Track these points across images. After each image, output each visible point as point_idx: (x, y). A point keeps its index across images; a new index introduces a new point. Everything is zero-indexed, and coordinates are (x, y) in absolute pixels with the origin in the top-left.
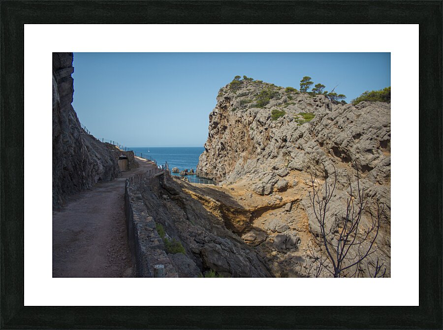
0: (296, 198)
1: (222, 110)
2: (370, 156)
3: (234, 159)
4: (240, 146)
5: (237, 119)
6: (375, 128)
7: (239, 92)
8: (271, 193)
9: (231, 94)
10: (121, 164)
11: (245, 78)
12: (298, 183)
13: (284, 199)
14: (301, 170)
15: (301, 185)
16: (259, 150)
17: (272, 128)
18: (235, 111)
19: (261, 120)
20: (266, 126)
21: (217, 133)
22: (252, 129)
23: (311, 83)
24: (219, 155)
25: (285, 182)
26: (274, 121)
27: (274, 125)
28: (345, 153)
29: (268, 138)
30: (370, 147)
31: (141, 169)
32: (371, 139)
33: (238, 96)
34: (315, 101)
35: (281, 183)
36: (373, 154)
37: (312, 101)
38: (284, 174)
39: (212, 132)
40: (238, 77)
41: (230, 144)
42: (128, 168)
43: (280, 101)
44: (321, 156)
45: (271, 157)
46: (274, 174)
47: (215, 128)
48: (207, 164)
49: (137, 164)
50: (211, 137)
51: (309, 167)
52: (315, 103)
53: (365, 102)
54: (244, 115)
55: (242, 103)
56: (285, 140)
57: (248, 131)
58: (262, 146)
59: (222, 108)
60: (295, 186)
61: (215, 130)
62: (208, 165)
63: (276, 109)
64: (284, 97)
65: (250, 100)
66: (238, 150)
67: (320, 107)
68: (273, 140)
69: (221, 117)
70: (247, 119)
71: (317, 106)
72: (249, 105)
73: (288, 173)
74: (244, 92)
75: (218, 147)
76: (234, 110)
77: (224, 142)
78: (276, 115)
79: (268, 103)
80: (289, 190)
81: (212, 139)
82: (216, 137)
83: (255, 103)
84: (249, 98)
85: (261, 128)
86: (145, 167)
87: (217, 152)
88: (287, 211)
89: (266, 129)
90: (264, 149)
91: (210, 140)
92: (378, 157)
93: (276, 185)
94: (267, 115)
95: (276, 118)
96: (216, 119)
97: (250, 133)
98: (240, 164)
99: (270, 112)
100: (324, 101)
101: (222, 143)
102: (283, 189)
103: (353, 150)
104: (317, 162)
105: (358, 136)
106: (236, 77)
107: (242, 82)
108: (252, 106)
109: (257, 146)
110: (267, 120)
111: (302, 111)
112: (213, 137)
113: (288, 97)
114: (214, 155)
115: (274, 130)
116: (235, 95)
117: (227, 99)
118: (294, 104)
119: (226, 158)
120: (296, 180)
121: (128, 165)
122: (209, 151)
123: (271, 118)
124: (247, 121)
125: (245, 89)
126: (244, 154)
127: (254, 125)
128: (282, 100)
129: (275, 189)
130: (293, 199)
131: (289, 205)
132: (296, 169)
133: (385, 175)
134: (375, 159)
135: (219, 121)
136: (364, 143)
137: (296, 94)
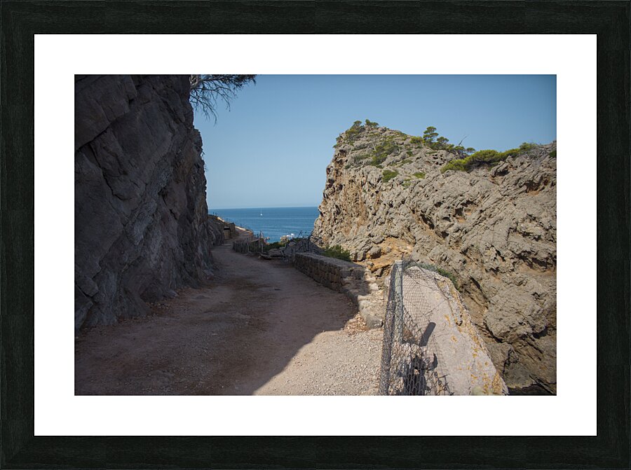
0: (387, 264)
1: (338, 165)
2: (447, 223)
3: (349, 224)
4: (354, 209)
5: (350, 178)
6: (451, 197)
7: (357, 143)
8: (364, 259)
9: (348, 146)
10: (226, 233)
11: (368, 123)
12: (391, 250)
13: (376, 265)
14: (397, 237)
15: (395, 251)
16: (370, 216)
17: (382, 191)
18: (349, 169)
19: (372, 182)
20: (377, 189)
21: (333, 193)
22: (365, 191)
23: (437, 134)
24: (335, 219)
25: (378, 249)
26: (384, 184)
27: (384, 188)
28: (430, 220)
29: (379, 202)
30: (446, 215)
31: (241, 237)
32: (449, 207)
33: (355, 149)
34: (434, 158)
35: (374, 250)
36: (450, 221)
37: (431, 158)
38: (379, 241)
39: (327, 192)
40: (359, 122)
41: (345, 207)
42: (230, 237)
43: (398, 158)
44: (411, 223)
45: (379, 223)
46: (368, 241)
47: (330, 186)
48: (322, 231)
49: (237, 233)
50: (326, 197)
51: (403, 234)
52: (434, 160)
53: (450, 171)
54: (357, 174)
55: (357, 159)
56: (391, 206)
57: (361, 194)
58: (373, 211)
59: (338, 162)
60: (388, 252)
61: (331, 190)
62: (324, 232)
63: (389, 169)
64: (402, 153)
65: (367, 155)
66: (353, 215)
67: (441, 165)
68: (382, 205)
69: (337, 173)
70: (359, 179)
71: (437, 163)
72: (364, 161)
73: (384, 240)
74: (363, 143)
75: (333, 210)
76: (347, 167)
77: (339, 205)
78: (387, 176)
79: (385, 159)
80: (382, 257)
81: (327, 200)
82: (331, 198)
83: (371, 159)
84: (366, 153)
85: (373, 191)
86: (244, 236)
87: (333, 217)
88: (378, 276)
89: (377, 192)
90: (375, 214)
91: (325, 202)
92: (453, 224)
93: (369, 252)
94: (378, 177)
95: (386, 181)
96: (332, 176)
97: (363, 196)
98: (353, 231)
99: (381, 173)
100: (445, 158)
101: (337, 206)
102: (376, 256)
103: (434, 218)
104: (409, 229)
105: (438, 204)
106: (355, 123)
107: (363, 129)
108: (367, 164)
109: (369, 210)
110: (378, 182)
111: (417, 171)
112: (328, 198)
113: (407, 153)
114: (329, 220)
115: (384, 193)
116: (352, 148)
117: (343, 152)
118: (411, 162)
119: (342, 224)
120: (390, 247)
121: (230, 235)
122: (324, 215)
123: (382, 180)
124: (360, 181)
125: (364, 139)
126: (357, 219)
127: (366, 187)
128: (400, 156)
129: (368, 256)
130: (383, 265)
131: (380, 270)
132: (392, 236)
133: (455, 241)
134: (450, 226)
135: (334, 178)
136: (441, 212)
137: (418, 148)
